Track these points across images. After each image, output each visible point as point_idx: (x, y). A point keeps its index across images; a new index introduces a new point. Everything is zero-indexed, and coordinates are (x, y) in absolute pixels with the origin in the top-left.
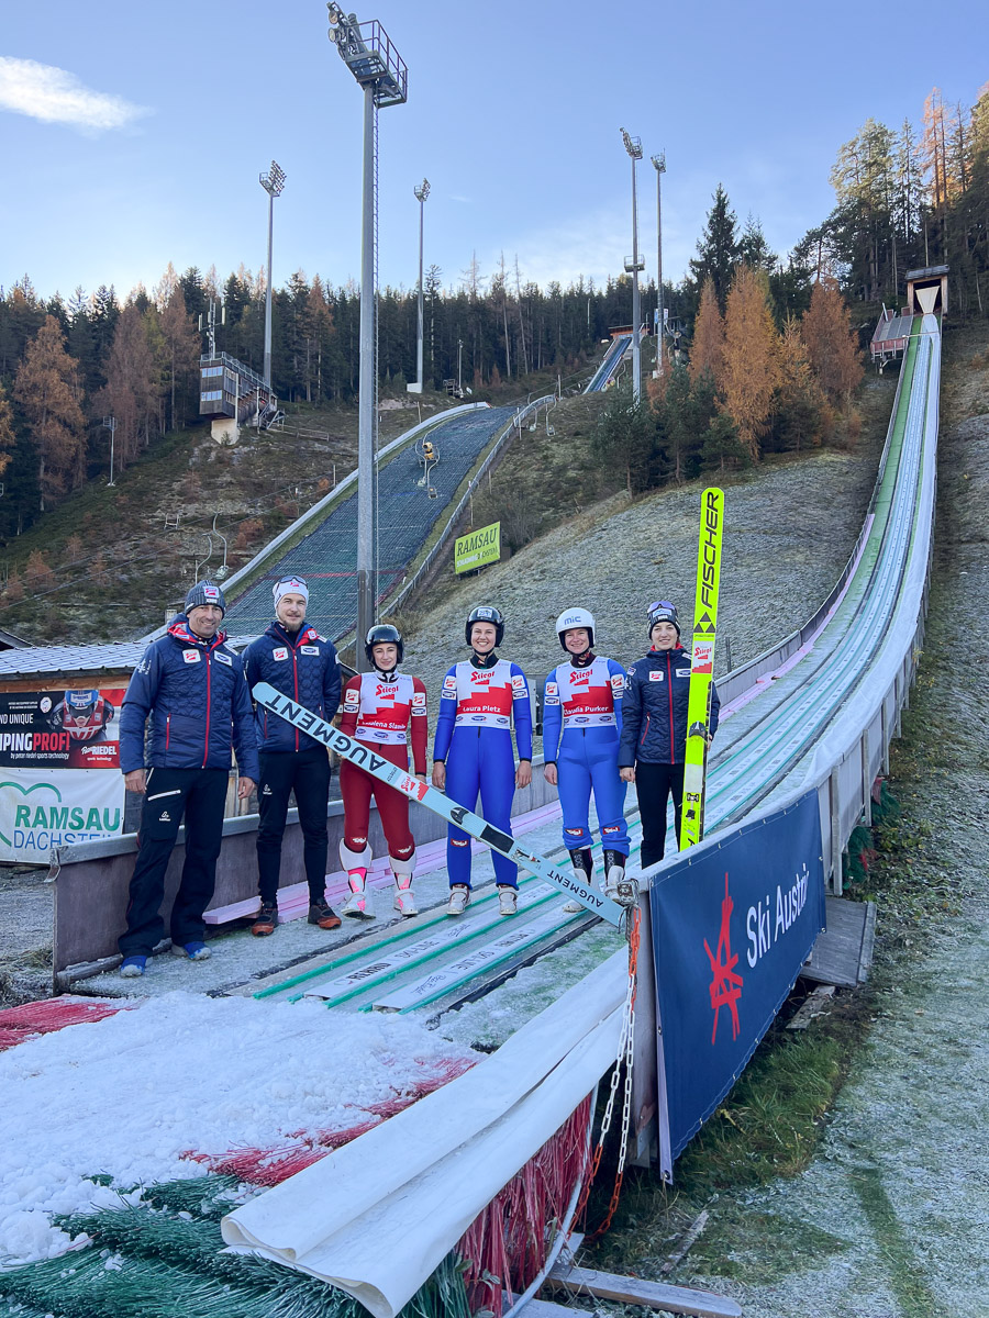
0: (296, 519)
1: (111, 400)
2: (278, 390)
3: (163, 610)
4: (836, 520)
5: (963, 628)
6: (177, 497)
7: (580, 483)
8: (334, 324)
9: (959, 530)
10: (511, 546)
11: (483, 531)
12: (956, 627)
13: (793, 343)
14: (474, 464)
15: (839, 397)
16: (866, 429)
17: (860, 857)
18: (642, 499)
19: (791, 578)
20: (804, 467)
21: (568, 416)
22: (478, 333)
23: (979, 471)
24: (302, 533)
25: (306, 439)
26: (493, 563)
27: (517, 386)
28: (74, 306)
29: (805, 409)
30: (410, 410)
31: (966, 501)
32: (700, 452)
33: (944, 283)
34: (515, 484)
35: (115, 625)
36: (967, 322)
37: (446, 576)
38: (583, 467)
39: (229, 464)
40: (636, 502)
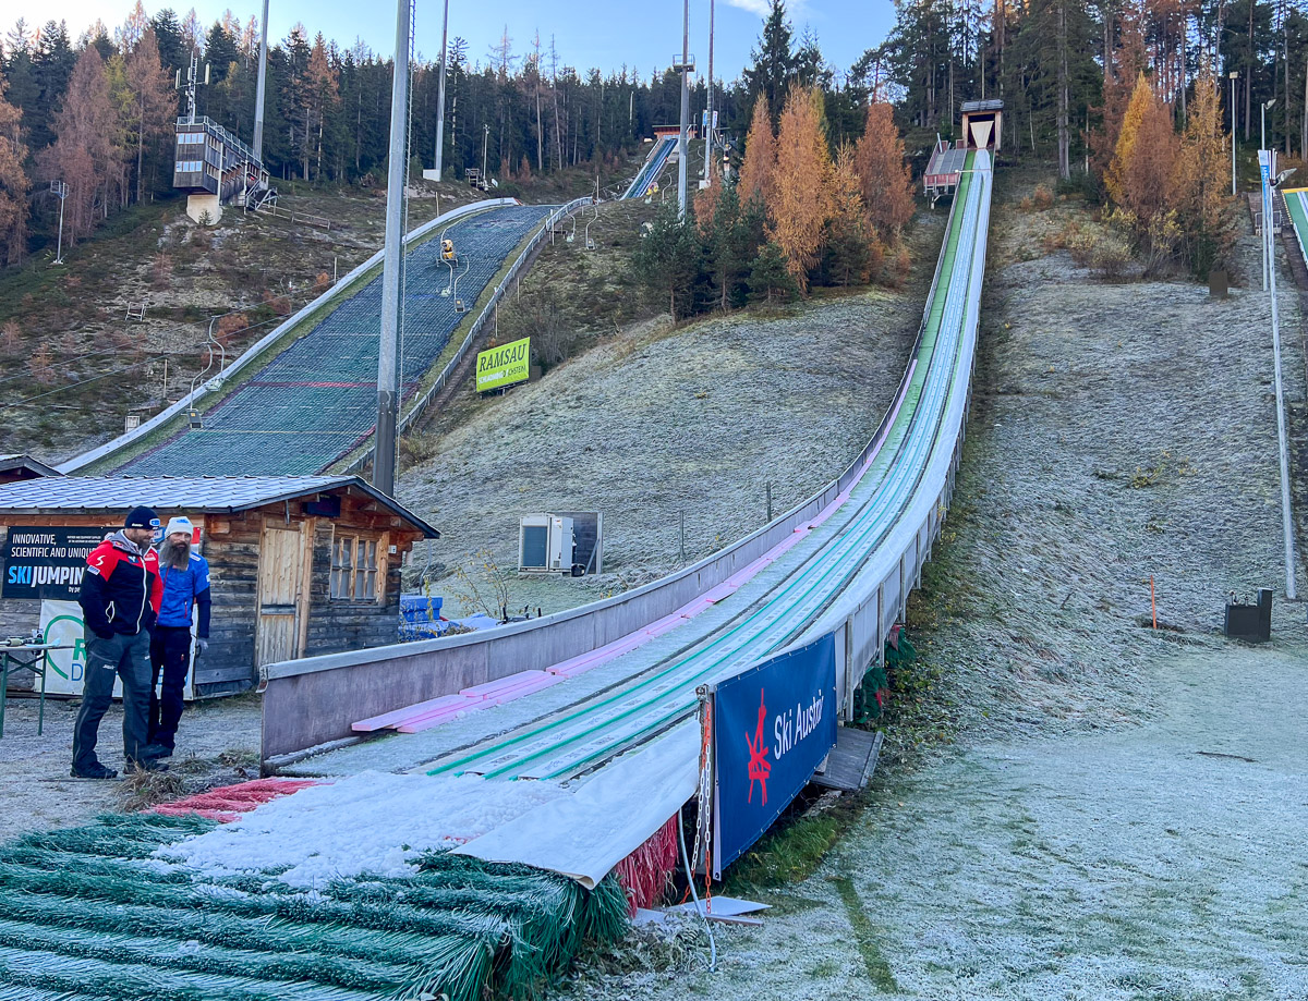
0: (288, 317)
1: (62, 160)
2: (270, 165)
3: (123, 415)
4: (879, 363)
5: (992, 481)
6: (142, 283)
7: (619, 300)
8: (339, 93)
9: (997, 380)
10: (542, 365)
11: (511, 346)
12: (987, 480)
13: (846, 173)
14: (500, 268)
15: (889, 232)
16: (914, 268)
17: (875, 695)
18: (685, 325)
19: (833, 420)
20: (851, 304)
21: (606, 222)
22: (507, 118)
23: (1019, 321)
24: (295, 334)
25: (303, 224)
26: (520, 383)
27: (549, 182)
28: (14, 42)
29: (855, 243)
30: (426, 200)
31: (1005, 351)
32: (747, 280)
33: (998, 118)
34: (546, 295)
35: (61, 431)
36: (1019, 160)
37: (465, 393)
38: (621, 282)
39: (208, 248)
40: (679, 328)
